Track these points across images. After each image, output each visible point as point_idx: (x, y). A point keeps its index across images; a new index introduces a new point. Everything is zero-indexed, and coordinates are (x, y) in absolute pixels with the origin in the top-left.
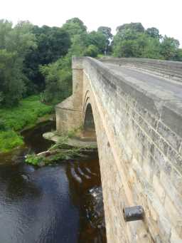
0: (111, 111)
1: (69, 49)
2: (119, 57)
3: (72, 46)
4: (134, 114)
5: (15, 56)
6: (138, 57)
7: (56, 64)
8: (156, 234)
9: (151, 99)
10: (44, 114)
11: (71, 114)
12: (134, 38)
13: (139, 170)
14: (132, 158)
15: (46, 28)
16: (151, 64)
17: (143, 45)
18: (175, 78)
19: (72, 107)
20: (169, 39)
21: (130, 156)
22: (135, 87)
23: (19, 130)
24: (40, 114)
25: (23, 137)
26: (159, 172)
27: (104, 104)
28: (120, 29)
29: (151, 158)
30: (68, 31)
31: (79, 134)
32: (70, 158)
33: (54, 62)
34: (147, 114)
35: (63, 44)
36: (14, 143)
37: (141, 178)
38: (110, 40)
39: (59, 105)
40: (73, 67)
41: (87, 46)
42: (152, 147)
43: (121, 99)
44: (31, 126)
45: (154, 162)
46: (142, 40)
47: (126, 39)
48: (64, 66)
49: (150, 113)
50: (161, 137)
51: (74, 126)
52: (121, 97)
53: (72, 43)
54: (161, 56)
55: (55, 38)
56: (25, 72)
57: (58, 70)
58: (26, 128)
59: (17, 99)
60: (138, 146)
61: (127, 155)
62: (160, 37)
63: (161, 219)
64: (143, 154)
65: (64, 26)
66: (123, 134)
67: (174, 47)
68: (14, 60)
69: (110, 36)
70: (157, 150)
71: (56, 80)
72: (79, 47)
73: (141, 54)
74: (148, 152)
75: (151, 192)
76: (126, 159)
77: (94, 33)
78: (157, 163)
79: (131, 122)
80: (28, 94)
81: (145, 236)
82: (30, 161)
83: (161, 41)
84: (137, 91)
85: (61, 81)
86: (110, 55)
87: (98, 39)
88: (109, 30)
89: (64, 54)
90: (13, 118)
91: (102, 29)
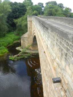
0: (46, 39)
1: (26, 13)
2: (47, 16)
3: (27, 11)
4: (57, 40)
5: (3, 15)
6: (54, 16)
7: (21, 19)
8: (67, 88)
9: (66, 34)
10: (16, 40)
11: (27, 40)
12: (53, 8)
13: (59, 63)
14: (56, 58)
15: (16, 3)
16: (60, 19)
17: (56, 11)
18: (70, 25)
19: (28, 37)
20: (68, 8)
21: (55, 57)
22: (58, 29)
23: (6, 46)
24: (15, 40)
25: (8, 49)
26: (69, 65)
27: (42, 35)
28: (47, 4)
29: (66, 59)
30: (25, 4)
31: (31, 48)
32: (27, 57)
33: (20, 18)
34: (64, 40)
35: (23, 10)
36: (4, 51)
37: (60, 67)
38: (43, 9)
39: (22, 36)
40: (28, 20)
41: (33, 11)
42: (67, 54)
43: (51, 34)
44: (11, 45)
45: (67, 60)
46: (56, 9)
47: (50, 8)
48: (24, 19)
49: (66, 40)
50: (71, 50)
51: (28, 44)
52: (51, 33)
53: (27, 10)
54: (64, 15)
55: (20, 7)
56: (7, 22)
57: (21, 21)
58: (9, 46)
59: (5, 34)
60: (59, 53)
61: (53, 57)
62: (64, 7)
63: (70, 83)
64: (62, 57)
65: (24, 2)
66: (51, 48)
67: (69, 12)
68: (3, 17)
69: (43, 7)
70: (69, 55)
71: (21, 26)
72: (30, 11)
73: (56, 15)
74: (64, 56)
75: (65, 72)
76: (53, 58)
77: (36, 5)
78: (68, 60)
79: (55, 43)
80: (9, 32)
81: (61, 89)
82: (11, 59)
83: (64, 9)
84: (59, 30)
85: (22, 26)
86: (43, 15)
87: (38, 8)
88: (42, 4)
89: (24, 14)
90: (3, 41)
91: (39, 4)
